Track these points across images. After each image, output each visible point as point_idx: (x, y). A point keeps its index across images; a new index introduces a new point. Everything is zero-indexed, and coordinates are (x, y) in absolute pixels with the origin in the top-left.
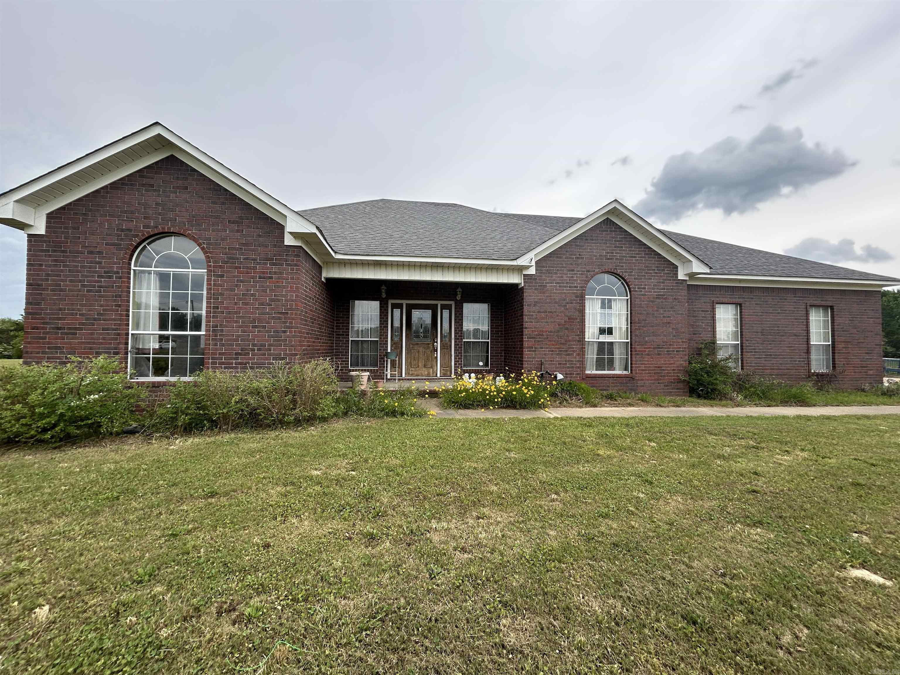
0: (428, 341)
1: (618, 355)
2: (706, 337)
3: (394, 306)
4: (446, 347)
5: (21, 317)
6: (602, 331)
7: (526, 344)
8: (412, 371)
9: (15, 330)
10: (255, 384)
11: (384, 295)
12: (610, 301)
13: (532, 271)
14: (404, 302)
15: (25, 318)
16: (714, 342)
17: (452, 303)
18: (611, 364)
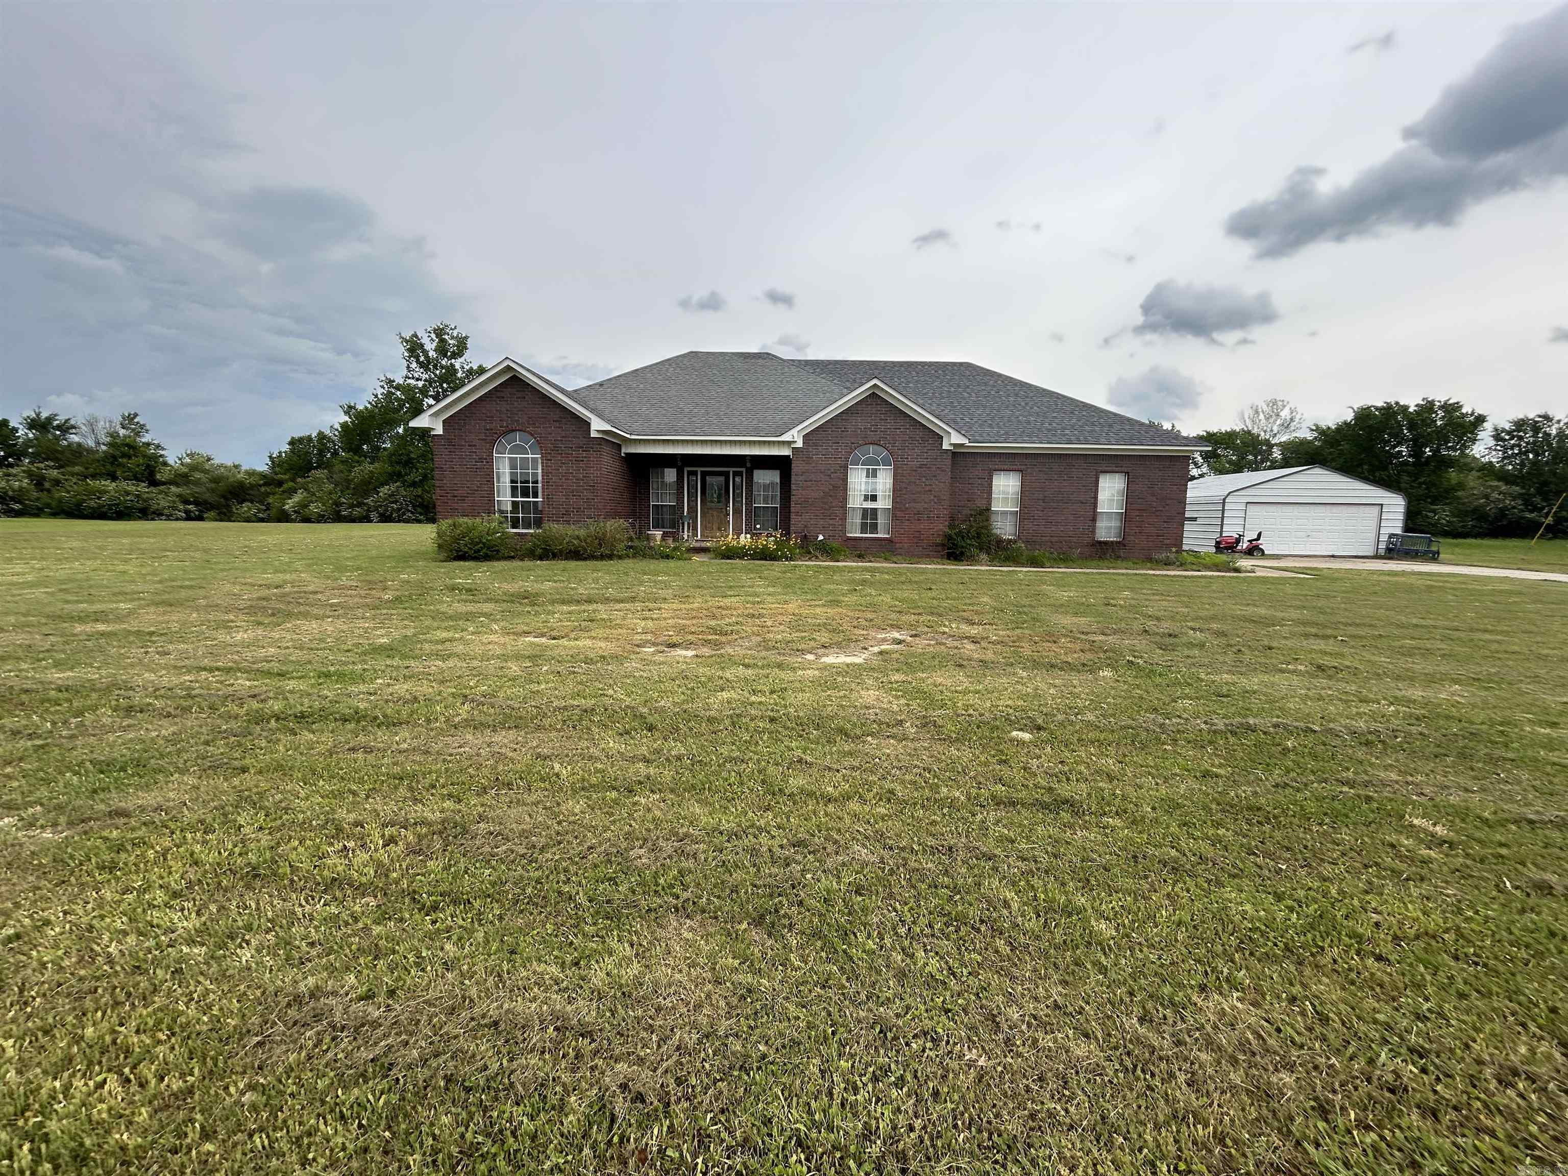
0: (721, 505)
1: (881, 520)
2: (980, 503)
3: (690, 473)
4: (737, 512)
5: (266, 468)
6: (866, 498)
7: (792, 510)
8: (707, 533)
9: (265, 484)
10: (577, 533)
11: (679, 464)
12: (875, 471)
13: (800, 444)
14: (699, 470)
15: (272, 468)
16: (988, 509)
17: (744, 470)
18: (874, 528)
